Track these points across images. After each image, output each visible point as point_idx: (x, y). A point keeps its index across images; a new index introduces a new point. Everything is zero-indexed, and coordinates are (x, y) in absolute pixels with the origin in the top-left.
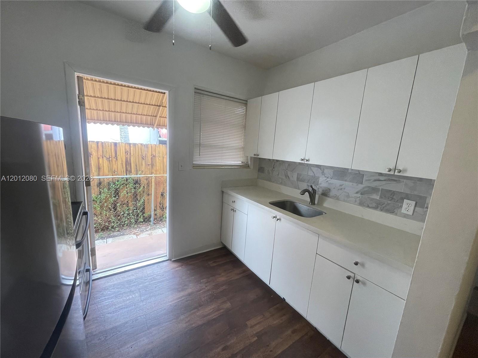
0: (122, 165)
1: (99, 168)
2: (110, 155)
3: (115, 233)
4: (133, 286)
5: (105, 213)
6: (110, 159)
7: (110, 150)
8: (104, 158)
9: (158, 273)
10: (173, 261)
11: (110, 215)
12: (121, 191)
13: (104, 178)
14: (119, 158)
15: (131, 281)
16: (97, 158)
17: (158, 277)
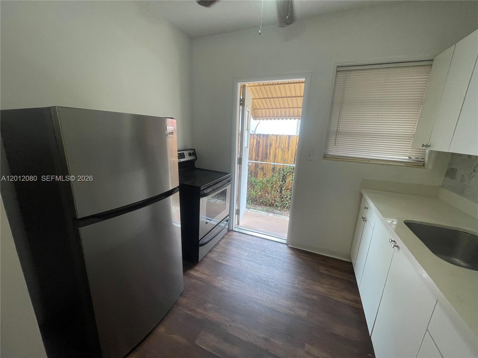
0: (292, 155)
1: (275, 157)
2: (284, 146)
3: (277, 211)
4: (249, 247)
5: (273, 192)
6: (284, 149)
7: (285, 142)
8: (280, 148)
9: (271, 249)
10: (289, 247)
11: (277, 195)
12: (287, 177)
13: (277, 165)
14: (290, 149)
15: (250, 243)
16: (275, 149)
17: (268, 251)
